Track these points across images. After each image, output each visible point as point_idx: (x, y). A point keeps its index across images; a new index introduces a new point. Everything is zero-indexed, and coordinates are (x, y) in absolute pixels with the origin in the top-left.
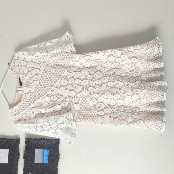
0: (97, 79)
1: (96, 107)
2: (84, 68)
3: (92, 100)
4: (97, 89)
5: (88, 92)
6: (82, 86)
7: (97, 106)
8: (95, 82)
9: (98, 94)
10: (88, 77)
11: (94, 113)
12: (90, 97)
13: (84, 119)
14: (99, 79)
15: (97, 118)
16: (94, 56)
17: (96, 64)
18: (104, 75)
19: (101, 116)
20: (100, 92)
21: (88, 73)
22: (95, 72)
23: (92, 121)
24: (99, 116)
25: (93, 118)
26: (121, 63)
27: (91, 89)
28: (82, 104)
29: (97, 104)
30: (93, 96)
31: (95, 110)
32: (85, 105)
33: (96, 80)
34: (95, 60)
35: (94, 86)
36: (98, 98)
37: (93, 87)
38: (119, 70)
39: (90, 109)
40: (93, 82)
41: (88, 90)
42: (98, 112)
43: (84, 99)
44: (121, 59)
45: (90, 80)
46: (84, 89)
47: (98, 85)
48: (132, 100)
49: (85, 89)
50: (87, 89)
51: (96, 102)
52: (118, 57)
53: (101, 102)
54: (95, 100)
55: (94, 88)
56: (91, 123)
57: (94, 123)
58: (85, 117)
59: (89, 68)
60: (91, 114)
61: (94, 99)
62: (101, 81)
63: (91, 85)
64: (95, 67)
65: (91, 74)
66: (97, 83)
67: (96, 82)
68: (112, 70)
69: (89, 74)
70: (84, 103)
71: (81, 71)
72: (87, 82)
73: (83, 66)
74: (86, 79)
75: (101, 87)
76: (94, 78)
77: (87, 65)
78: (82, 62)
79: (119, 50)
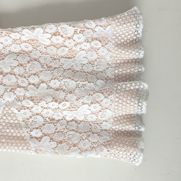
0: (31, 74)
1: (29, 123)
2: (10, 53)
3: (21, 111)
4: (31, 92)
5: (15, 97)
6: (5, 85)
7: (31, 120)
8: (27, 79)
9: (32, 100)
10: (16, 71)
11: (25, 133)
12: (19, 105)
13: (5, 145)
14: (35, 74)
15: (28, 143)
16: (26, 34)
17: (30, 48)
18: (44, 68)
19: (36, 138)
20: (36, 97)
21: (16, 63)
22: (29, 62)
23: (20, 148)
24: (32, 138)
25: (22, 141)
26: (74, 48)
27: (20, 92)
28: (4, 118)
29: (31, 117)
30: (24, 103)
31: (27, 127)
32: (10, 118)
33: (29, 76)
34: (28, 40)
35: (27, 87)
36: (32, 108)
37: (24, 87)
38: (70, 59)
39: (17, 126)
40: (25, 80)
41: (15, 94)
42: (31, 131)
43: (7, 109)
44: (74, 40)
45: (19, 75)
46: (8, 90)
47: (34, 84)
48: (89, 112)
49: (10, 91)
50: (13, 92)
51: (29, 114)
52: (69, 38)
53: (37, 114)
54: (27, 111)
55: (25, 90)
56: (18, 151)
57: (22, 151)
58: (8, 141)
59: (18, 54)
60: (19, 135)
61: (25, 109)
62: (39, 77)
63: (21, 84)
64: (28, 53)
65: (21, 65)
66: (32, 81)
67: (29, 79)
68: (59, 60)
69: (18, 66)
70: (7, 115)
71: (3, 59)
72: (13, 79)
73: (7, 51)
74: (11, 74)
75: (37, 88)
76: (27, 73)
77: (16, 48)
78: (6, 43)
79: (70, 25)
